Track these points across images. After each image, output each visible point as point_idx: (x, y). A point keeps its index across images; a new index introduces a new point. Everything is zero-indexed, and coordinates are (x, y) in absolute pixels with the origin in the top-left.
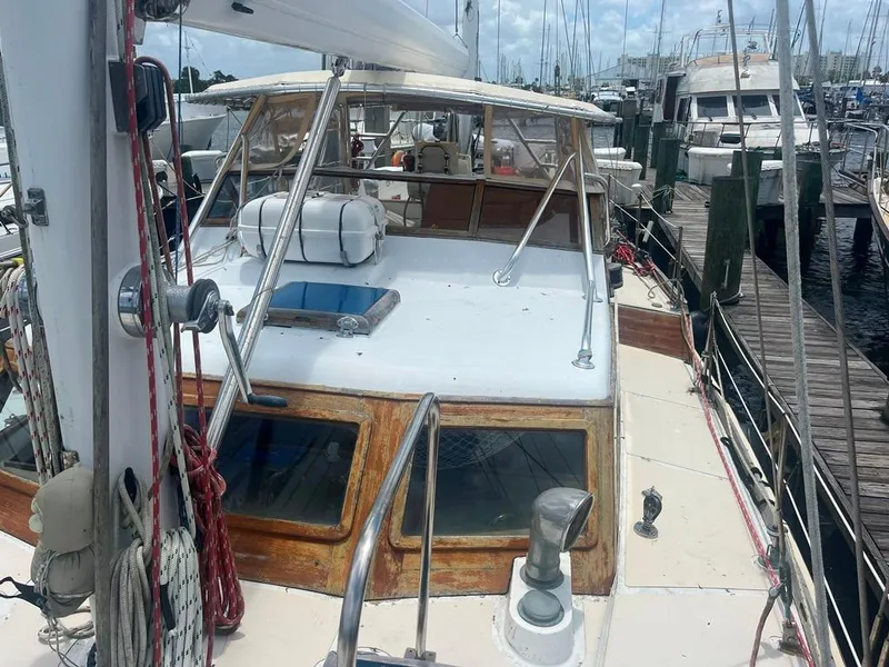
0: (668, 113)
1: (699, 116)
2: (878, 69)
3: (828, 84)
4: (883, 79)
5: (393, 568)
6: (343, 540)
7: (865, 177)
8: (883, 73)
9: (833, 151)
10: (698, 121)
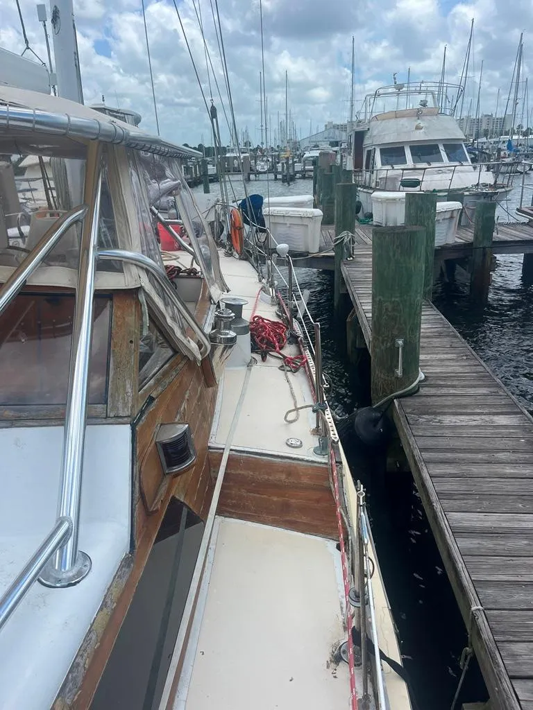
0: (358, 164)
1: (383, 164)
2: (520, 127)
3: (484, 139)
4: (526, 134)
8: (524, 129)
9: (500, 190)
10: (382, 170)
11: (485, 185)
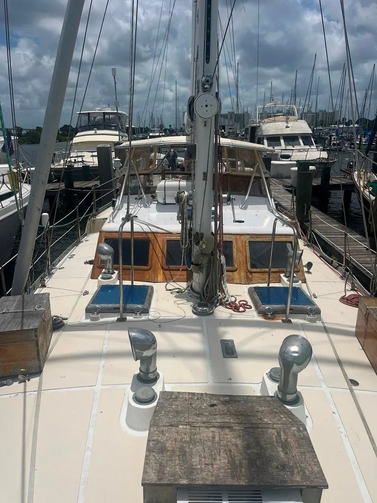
1: (268, 146)
2: (344, 119)
3: (320, 128)
4: (348, 124)
5: (250, 276)
6: (236, 270)
7: (350, 172)
8: (347, 121)
9: (330, 161)
11: (323, 158)
